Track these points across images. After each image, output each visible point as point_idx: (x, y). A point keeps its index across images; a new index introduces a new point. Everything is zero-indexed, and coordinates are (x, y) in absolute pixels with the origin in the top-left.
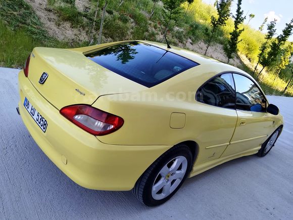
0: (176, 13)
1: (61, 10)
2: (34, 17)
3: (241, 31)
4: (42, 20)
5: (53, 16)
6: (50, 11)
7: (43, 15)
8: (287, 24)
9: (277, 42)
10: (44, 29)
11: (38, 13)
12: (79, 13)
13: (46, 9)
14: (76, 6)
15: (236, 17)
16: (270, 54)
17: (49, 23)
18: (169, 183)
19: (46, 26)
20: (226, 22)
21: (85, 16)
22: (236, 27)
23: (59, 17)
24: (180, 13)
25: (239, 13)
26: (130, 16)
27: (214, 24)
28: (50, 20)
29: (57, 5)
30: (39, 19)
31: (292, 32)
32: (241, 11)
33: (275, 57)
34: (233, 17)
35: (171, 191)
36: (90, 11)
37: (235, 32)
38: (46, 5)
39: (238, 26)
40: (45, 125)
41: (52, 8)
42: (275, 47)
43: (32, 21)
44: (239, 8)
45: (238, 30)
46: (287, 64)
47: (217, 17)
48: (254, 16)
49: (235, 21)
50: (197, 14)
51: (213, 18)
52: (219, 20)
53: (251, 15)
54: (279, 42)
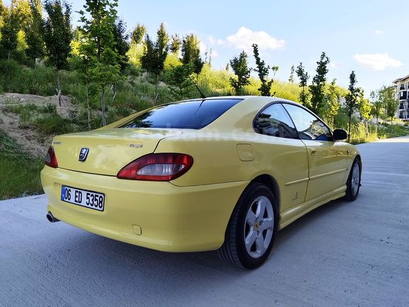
0: (186, 86)
1: (41, 123)
2: (7, 141)
3: (270, 83)
4: (18, 142)
5: (31, 133)
6: (26, 128)
7: (18, 135)
8: (318, 63)
9: (316, 84)
10: (24, 151)
11: (11, 134)
12: (65, 120)
13: (20, 127)
14: (59, 113)
15: (258, 69)
16: (314, 101)
17: (29, 142)
18: (261, 234)
19: (26, 146)
20: (248, 79)
21: (74, 122)
22: (263, 80)
23: (40, 131)
24: (191, 84)
25: (260, 64)
26: (131, 107)
27: (235, 86)
28: (29, 139)
29: (33, 119)
30: (15, 140)
31: (326, 68)
32: (261, 61)
33: (321, 102)
34: (255, 70)
35: (266, 246)
36: (78, 115)
37: (263, 86)
38: (19, 123)
39: (265, 79)
40: (101, 202)
41: (28, 123)
42: (316, 91)
43: (6, 146)
44: (258, 60)
45: (266, 83)
46: (338, 108)
47: (236, 77)
48: (277, 68)
49: (259, 75)
50: (210, 84)
51: (232, 80)
52: (239, 80)
53: (273, 68)
54: (318, 84)
